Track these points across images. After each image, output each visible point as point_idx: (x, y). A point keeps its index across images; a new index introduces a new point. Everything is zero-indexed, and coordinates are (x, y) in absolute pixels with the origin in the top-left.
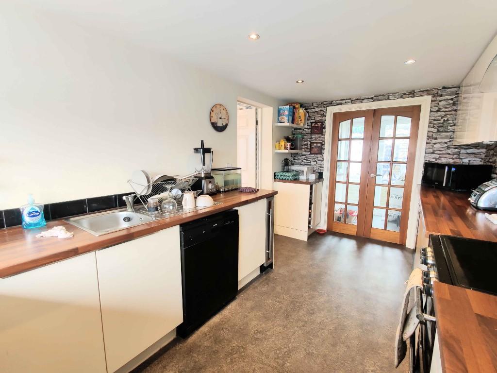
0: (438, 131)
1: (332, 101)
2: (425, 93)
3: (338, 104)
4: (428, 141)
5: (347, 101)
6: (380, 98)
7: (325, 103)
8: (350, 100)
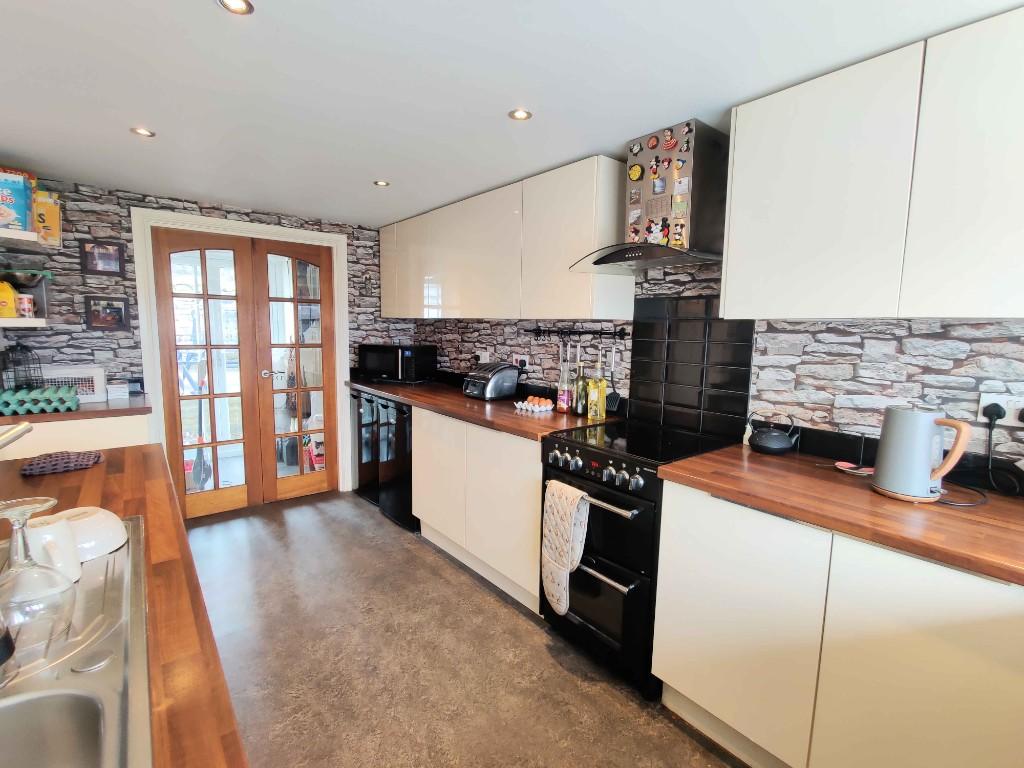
0: (361, 295)
1: (145, 196)
2: (337, 229)
3: (163, 207)
4: (351, 309)
5: (187, 205)
6: (264, 217)
7: (120, 194)
8: (194, 206)
